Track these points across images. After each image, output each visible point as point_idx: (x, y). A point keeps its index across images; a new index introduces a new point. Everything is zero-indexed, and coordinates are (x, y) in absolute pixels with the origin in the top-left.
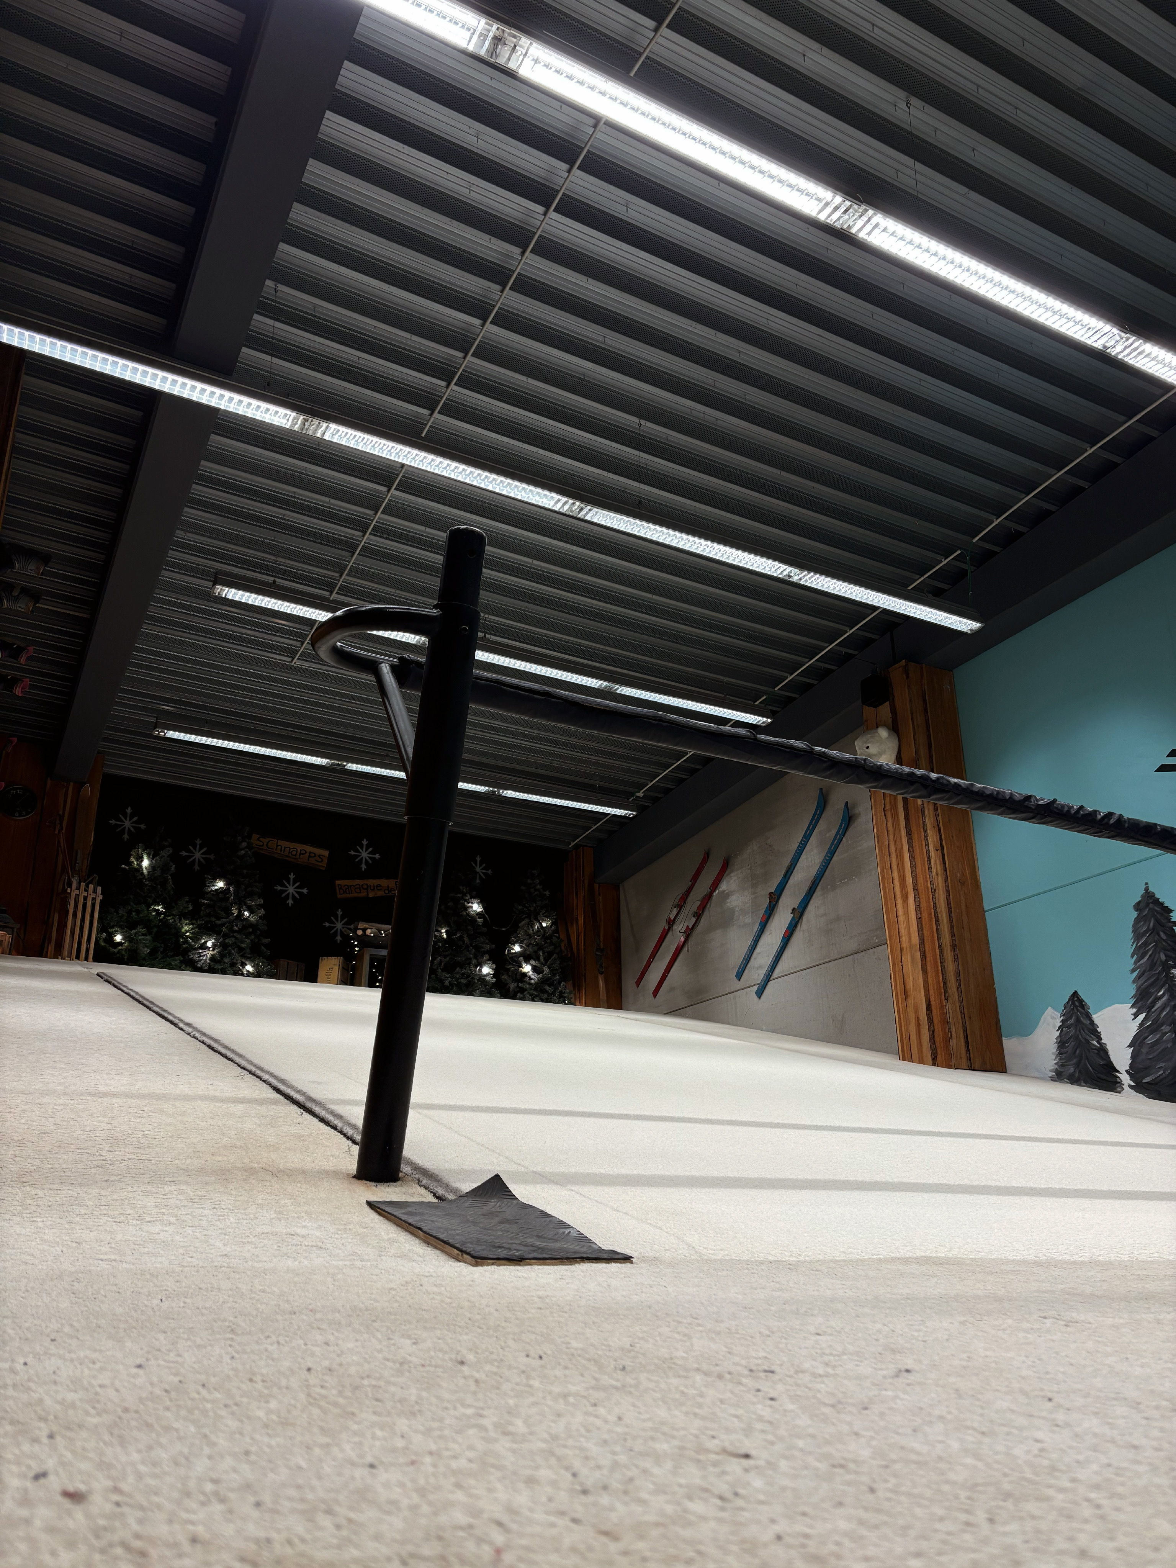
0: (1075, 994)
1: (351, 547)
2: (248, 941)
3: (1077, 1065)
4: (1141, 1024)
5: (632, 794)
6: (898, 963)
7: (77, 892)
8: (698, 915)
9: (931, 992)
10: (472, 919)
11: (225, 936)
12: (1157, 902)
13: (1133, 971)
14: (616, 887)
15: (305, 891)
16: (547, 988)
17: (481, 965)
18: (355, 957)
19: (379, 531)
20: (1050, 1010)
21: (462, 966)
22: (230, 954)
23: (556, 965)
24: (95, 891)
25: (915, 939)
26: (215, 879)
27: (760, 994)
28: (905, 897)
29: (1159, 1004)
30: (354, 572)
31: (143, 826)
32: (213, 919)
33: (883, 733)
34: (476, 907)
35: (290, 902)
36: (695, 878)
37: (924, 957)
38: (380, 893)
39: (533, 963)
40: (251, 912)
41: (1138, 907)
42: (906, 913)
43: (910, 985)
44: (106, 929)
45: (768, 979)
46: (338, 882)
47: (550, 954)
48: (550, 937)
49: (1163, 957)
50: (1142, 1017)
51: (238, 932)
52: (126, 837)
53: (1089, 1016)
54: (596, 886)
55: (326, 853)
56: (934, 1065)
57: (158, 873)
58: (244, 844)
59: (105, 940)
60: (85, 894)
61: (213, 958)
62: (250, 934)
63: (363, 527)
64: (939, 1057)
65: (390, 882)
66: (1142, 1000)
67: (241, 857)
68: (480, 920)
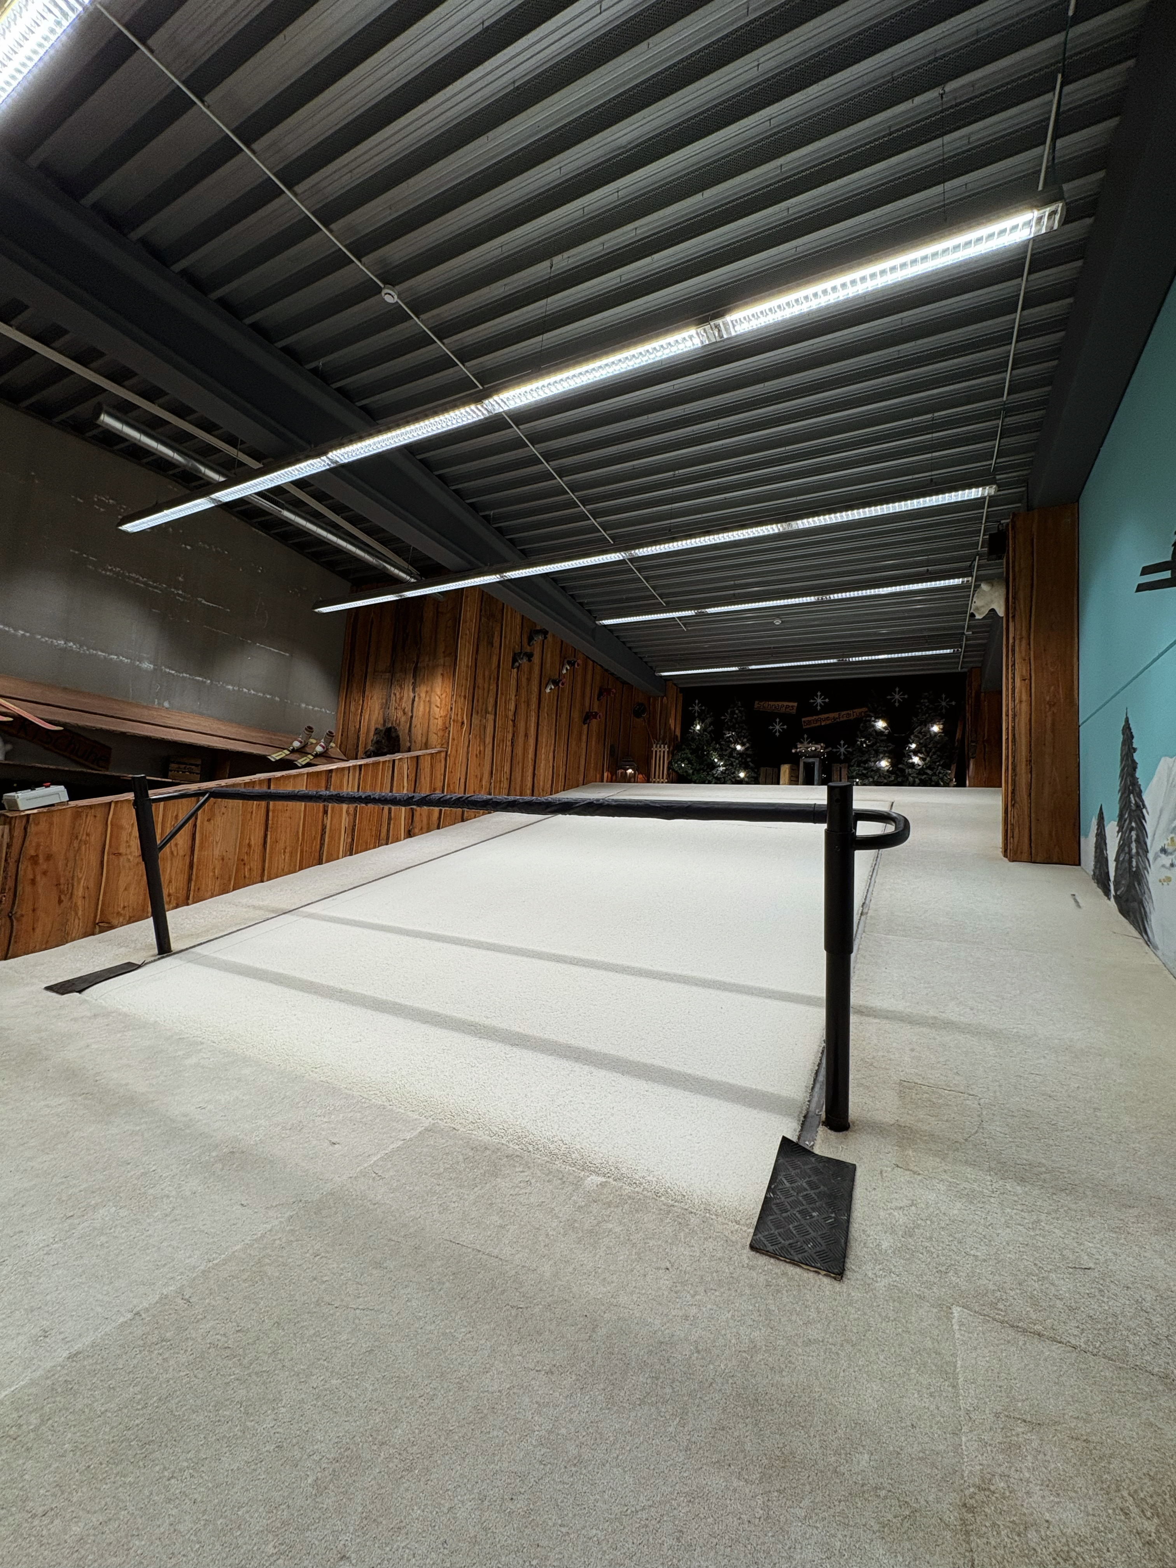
0: (1102, 807)
2: (741, 761)
4: (1120, 841)
10: (880, 733)
12: (1129, 727)
13: (1119, 791)
16: (929, 771)
17: (880, 760)
18: (796, 762)
20: (1094, 819)
21: (868, 762)
23: (935, 756)
24: (664, 747)
29: (1125, 826)
34: (881, 724)
38: (828, 722)
39: (920, 755)
40: (742, 744)
41: (1123, 731)
44: (677, 762)
46: (802, 720)
49: (1129, 782)
50: (1120, 835)
52: (694, 715)
53: (1104, 828)
54: (983, 695)
55: (796, 704)
57: (703, 731)
59: (677, 767)
60: (660, 749)
61: (722, 772)
62: (739, 757)
65: (836, 715)
66: (1120, 820)
67: (736, 718)
68: (886, 731)
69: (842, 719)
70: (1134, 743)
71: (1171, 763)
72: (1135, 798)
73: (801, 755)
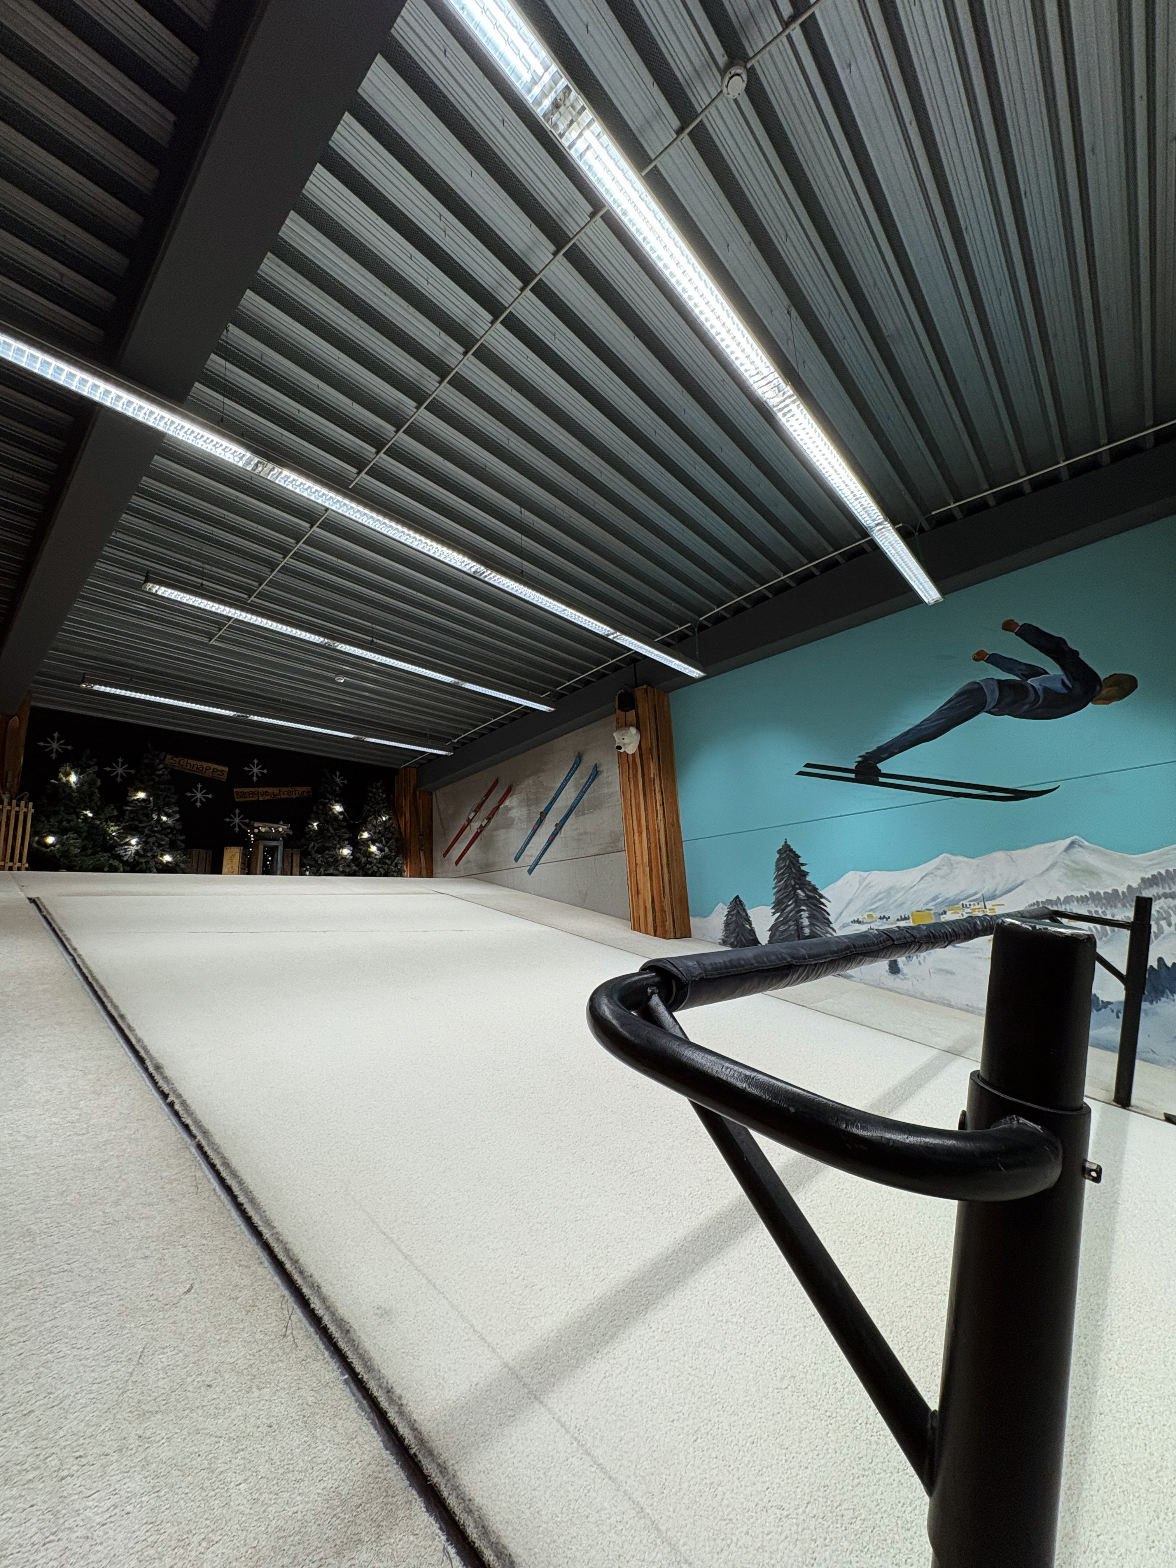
0: (737, 897)
1: (272, 565)
2: (167, 839)
3: (736, 937)
5: (450, 740)
6: (633, 873)
7: (9, 808)
8: (489, 819)
9: (655, 893)
10: (335, 817)
11: (148, 836)
12: (791, 850)
13: (774, 888)
14: (431, 794)
15: (210, 796)
16: (387, 861)
17: (342, 847)
18: (251, 846)
19: (298, 556)
20: (721, 905)
21: (328, 849)
22: (152, 850)
24: (26, 807)
25: (646, 860)
26: (137, 791)
27: (530, 871)
28: (640, 833)
30: (271, 584)
31: (69, 747)
32: (137, 823)
33: (633, 730)
34: (338, 808)
35: (198, 804)
36: (487, 795)
37: (651, 870)
38: (267, 798)
39: (377, 844)
40: (167, 815)
41: (779, 851)
42: (641, 842)
43: (641, 886)
44: (38, 833)
45: (536, 863)
46: (235, 790)
47: (388, 840)
48: (389, 828)
51: (158, 832)
53: (745, 910)
54: (418, 793)
55: (226, 769)
56: (655, 936)
57: (85, 788)
58: (161, 766)
59: (38, 843)
60: (17, 809)
61: (137, 853)
62: (169, 833)
63: (285, 552)
64: (658, 932)
65: (276, 790)
66: (779, 905)
67: (159, 776)
68: (341, 817)
69: (283, 796)
70: (801, 861)
71: (865, 874)
72: (805, 892)
73: (260, 837)
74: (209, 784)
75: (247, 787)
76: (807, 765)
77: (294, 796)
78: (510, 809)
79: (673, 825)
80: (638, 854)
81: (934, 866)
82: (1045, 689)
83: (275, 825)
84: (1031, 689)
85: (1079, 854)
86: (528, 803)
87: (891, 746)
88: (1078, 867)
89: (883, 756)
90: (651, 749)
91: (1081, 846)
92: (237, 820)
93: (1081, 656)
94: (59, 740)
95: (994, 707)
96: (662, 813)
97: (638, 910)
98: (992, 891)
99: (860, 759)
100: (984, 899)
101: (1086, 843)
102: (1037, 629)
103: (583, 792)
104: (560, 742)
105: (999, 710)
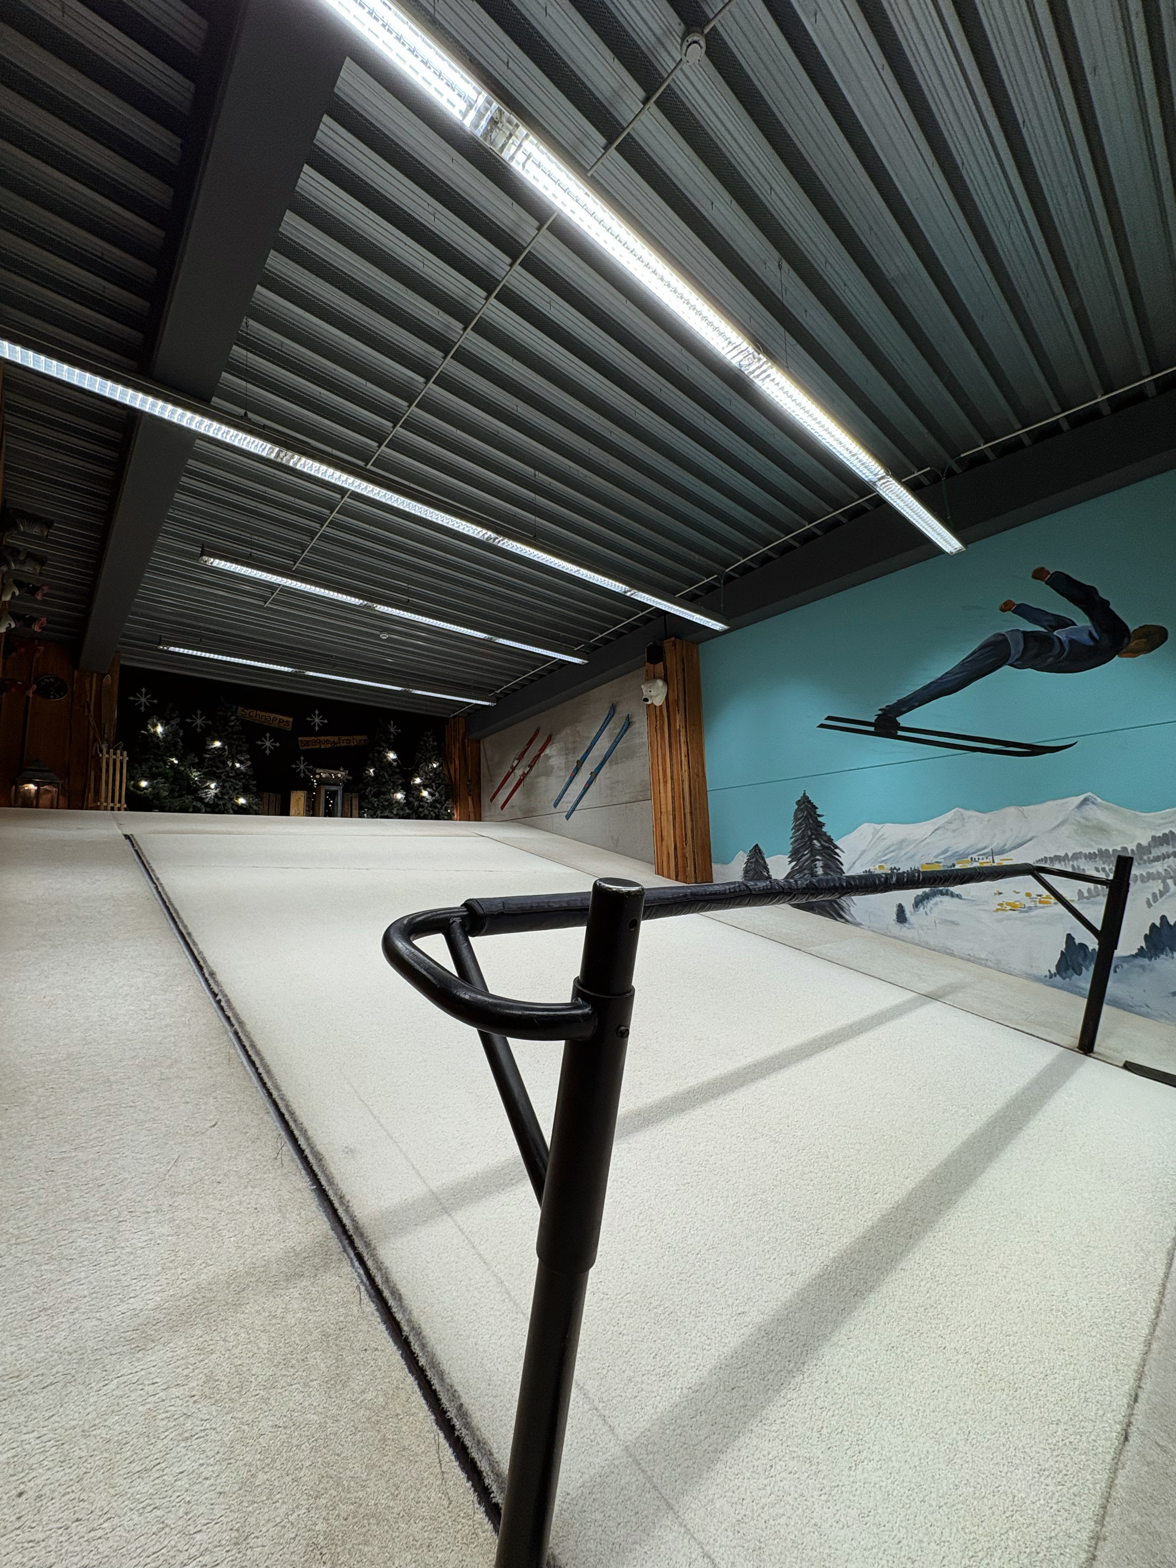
0: (757, 845)
1: (312, 534)
2: (240, 784)
4: (793, 867)
5: (493, 691)
6: (658, 820)
7: (107, 756)
8: (531, 767)
9: (678, 839)
10: (390, 764)
11: (224, 781)
12: (809, 802)
13: (791, 838)
14: (479, 742)
15: (278, 745)
16: (438, 805)
17: (396, 792)
18: (314, 790)
19: (334, 524)
20: (741, 852)
21: (384, 793)
22: (228, 793)
23: (443, 792)
24: (122, 755)
25: (670, 808)
26: (213, 740)
27: (568, 817)
28: (665, 782)
29: (804, 858)
30: (311, 550)
31: (155, 701)
32: (214, 769)
33: (660, 683)
34: (392, 756)
35: (268, 752)
36: (530, 744)
37: (674, 818)
38: (329, 746)
39: (428, 789)
40: (241, 762)
41: (798, 803)
42: (666, 792)
43: (665, 834)
44: (133, 778)
45: (573, 810)
46: (300, 739)
47: (439, 785)
48: (439, 774)
49: (809, 833)
50: (794, 863)
51: (233, 777)
52: (143, 709)
53: (763, 859)
54: (466, 741)
55: (291, 720)
56: (676, 880)
57: (169, 738)
58: (233, 718)
59: (134, 786)
60: (114, 757)
61: (216, 796)
62: (242, 779)
63: (321, 521)
64: (679, 877)
65: (335, 739)
66: (795, 855)
67: (232, 727)
68: (395, 764)
69: (342, 745)
70: (819, 812)
71: (878, 827)
72: (820, 842)
73: (321, 782)
74: (277, 734)
75: (311, 736)
76: (829, 718)
77: (352, 744)
78: (550, 757)
79: (698, 775)
80: (663, 802)
81: (946, 820)
82: (1072, 641)
83: (336, 772)
84: (1056, 640)
85: (1090, 810)
86: (568, 751)
87: (912, 699)
88: (1090, 824)
89: (904, 709)
90: (678, 701)
91: (1093, 803)
92: (302, 767)
93: (1112, 607)
94: (146, 695)
95: (1017, 660)
96: (686, 764)
97: (662, 855)
98: (1001, 845)
99: (880, 712)
100: (993, 853)
101: (1099, 800)
102: (1068, 577)
103: (616, 742)
104: (595, 692)
105: (1020, 664)
